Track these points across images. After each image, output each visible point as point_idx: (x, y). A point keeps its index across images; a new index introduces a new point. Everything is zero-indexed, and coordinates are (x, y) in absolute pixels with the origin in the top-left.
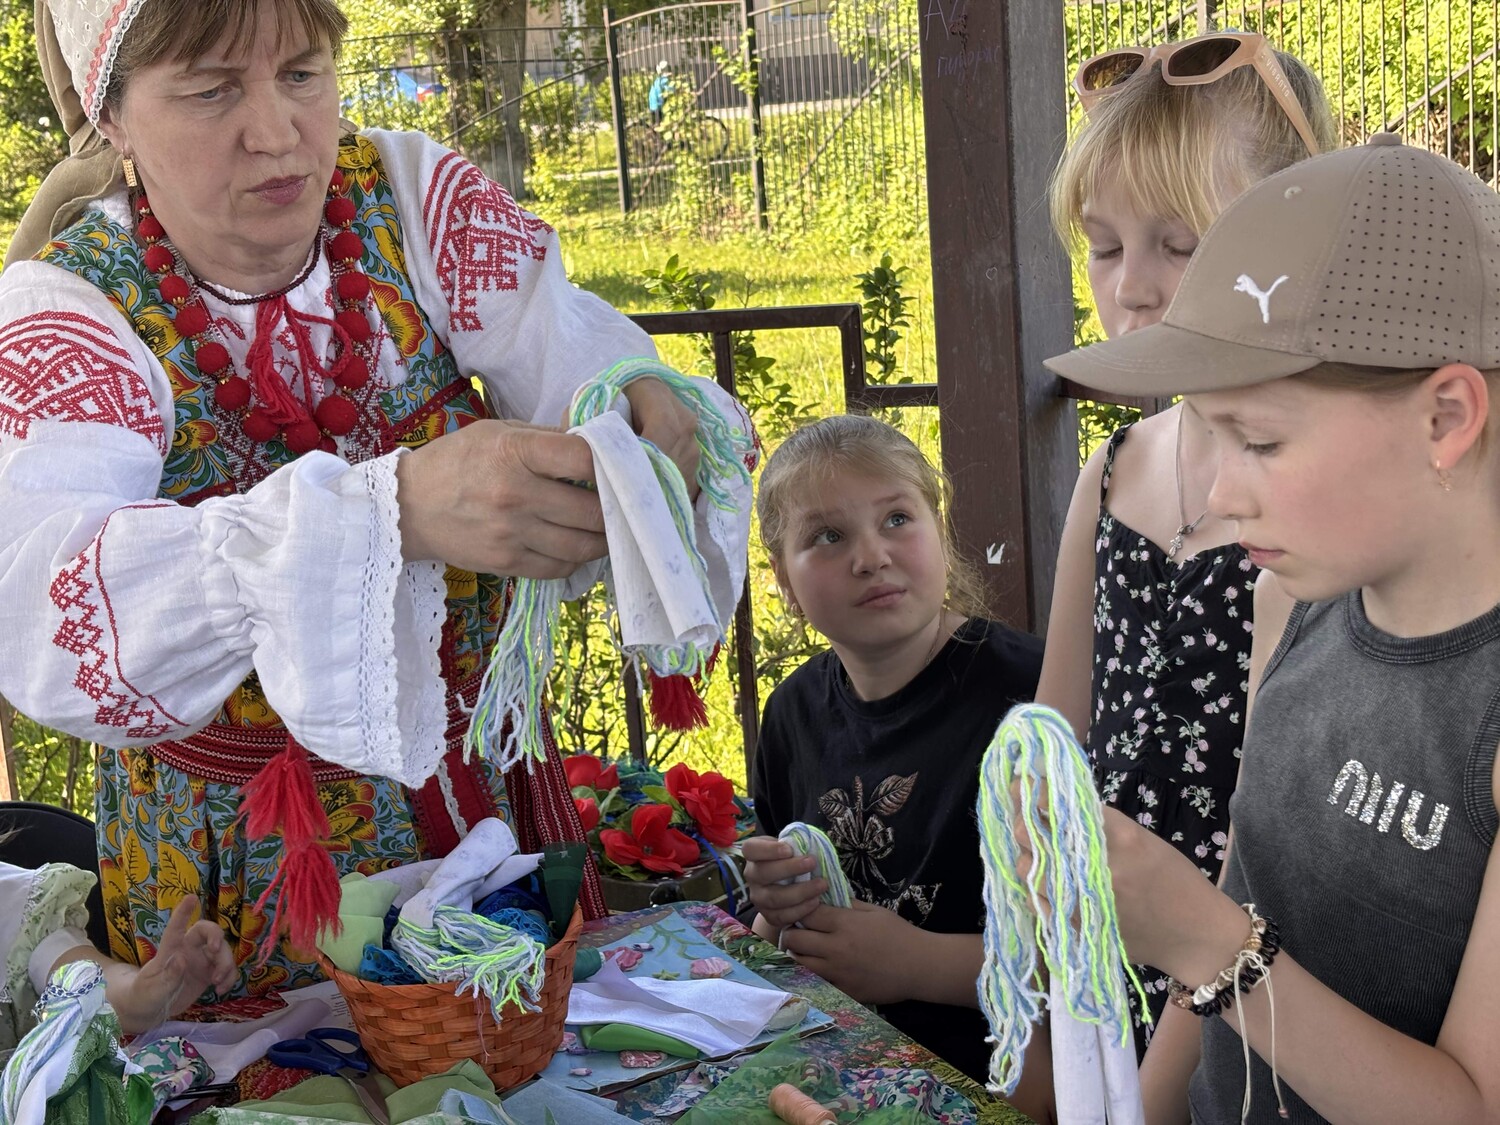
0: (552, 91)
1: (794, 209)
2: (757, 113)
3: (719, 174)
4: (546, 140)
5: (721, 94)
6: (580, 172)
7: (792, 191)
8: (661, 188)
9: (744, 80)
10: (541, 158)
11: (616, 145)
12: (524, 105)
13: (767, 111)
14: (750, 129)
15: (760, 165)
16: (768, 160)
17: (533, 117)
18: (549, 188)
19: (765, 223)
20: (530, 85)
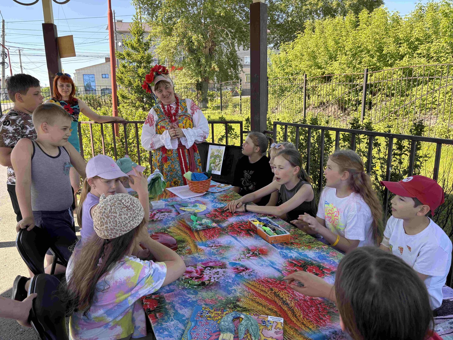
0: (212, 93)
1: (245, 111)
2: (241, 97)
3: (235, 106)
4: (210, 100)
5: (236, 94)
6: (215, 105)
7: (245, 109)
8: (226, 107)
9: (239, 92)
10: (209, 102)
11: (220, 101)
12: (208, 94)
13: (242, 97)
14: (240, 99)
15: (241, 105)
16: (242, 104)
17: (209, 96)
18: (210, 107)
19: (241, 113)
20: (208, 91)
